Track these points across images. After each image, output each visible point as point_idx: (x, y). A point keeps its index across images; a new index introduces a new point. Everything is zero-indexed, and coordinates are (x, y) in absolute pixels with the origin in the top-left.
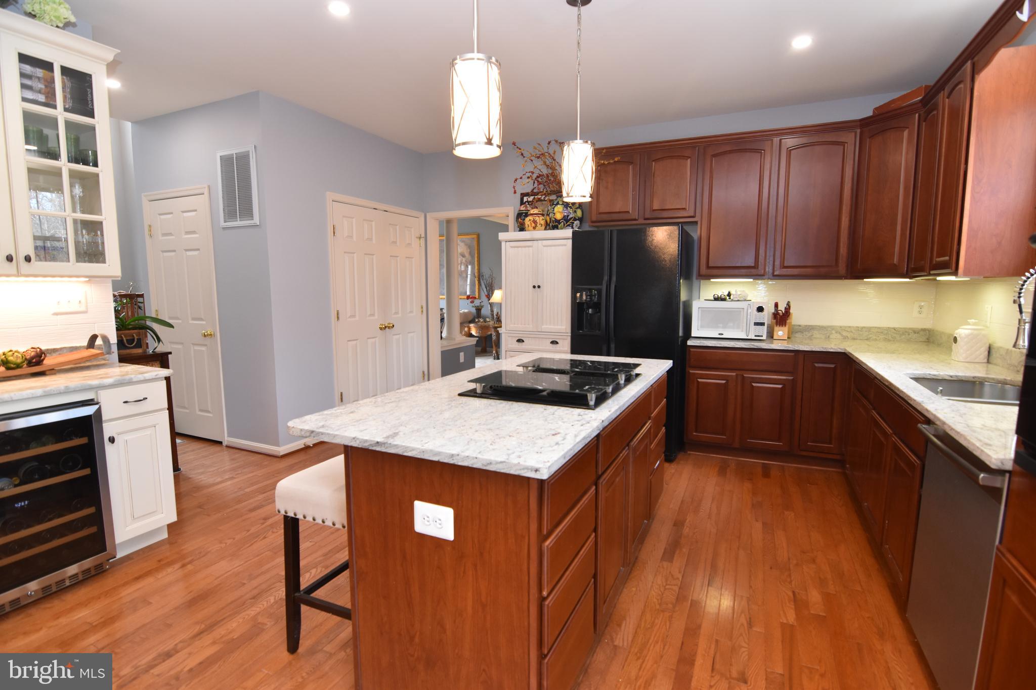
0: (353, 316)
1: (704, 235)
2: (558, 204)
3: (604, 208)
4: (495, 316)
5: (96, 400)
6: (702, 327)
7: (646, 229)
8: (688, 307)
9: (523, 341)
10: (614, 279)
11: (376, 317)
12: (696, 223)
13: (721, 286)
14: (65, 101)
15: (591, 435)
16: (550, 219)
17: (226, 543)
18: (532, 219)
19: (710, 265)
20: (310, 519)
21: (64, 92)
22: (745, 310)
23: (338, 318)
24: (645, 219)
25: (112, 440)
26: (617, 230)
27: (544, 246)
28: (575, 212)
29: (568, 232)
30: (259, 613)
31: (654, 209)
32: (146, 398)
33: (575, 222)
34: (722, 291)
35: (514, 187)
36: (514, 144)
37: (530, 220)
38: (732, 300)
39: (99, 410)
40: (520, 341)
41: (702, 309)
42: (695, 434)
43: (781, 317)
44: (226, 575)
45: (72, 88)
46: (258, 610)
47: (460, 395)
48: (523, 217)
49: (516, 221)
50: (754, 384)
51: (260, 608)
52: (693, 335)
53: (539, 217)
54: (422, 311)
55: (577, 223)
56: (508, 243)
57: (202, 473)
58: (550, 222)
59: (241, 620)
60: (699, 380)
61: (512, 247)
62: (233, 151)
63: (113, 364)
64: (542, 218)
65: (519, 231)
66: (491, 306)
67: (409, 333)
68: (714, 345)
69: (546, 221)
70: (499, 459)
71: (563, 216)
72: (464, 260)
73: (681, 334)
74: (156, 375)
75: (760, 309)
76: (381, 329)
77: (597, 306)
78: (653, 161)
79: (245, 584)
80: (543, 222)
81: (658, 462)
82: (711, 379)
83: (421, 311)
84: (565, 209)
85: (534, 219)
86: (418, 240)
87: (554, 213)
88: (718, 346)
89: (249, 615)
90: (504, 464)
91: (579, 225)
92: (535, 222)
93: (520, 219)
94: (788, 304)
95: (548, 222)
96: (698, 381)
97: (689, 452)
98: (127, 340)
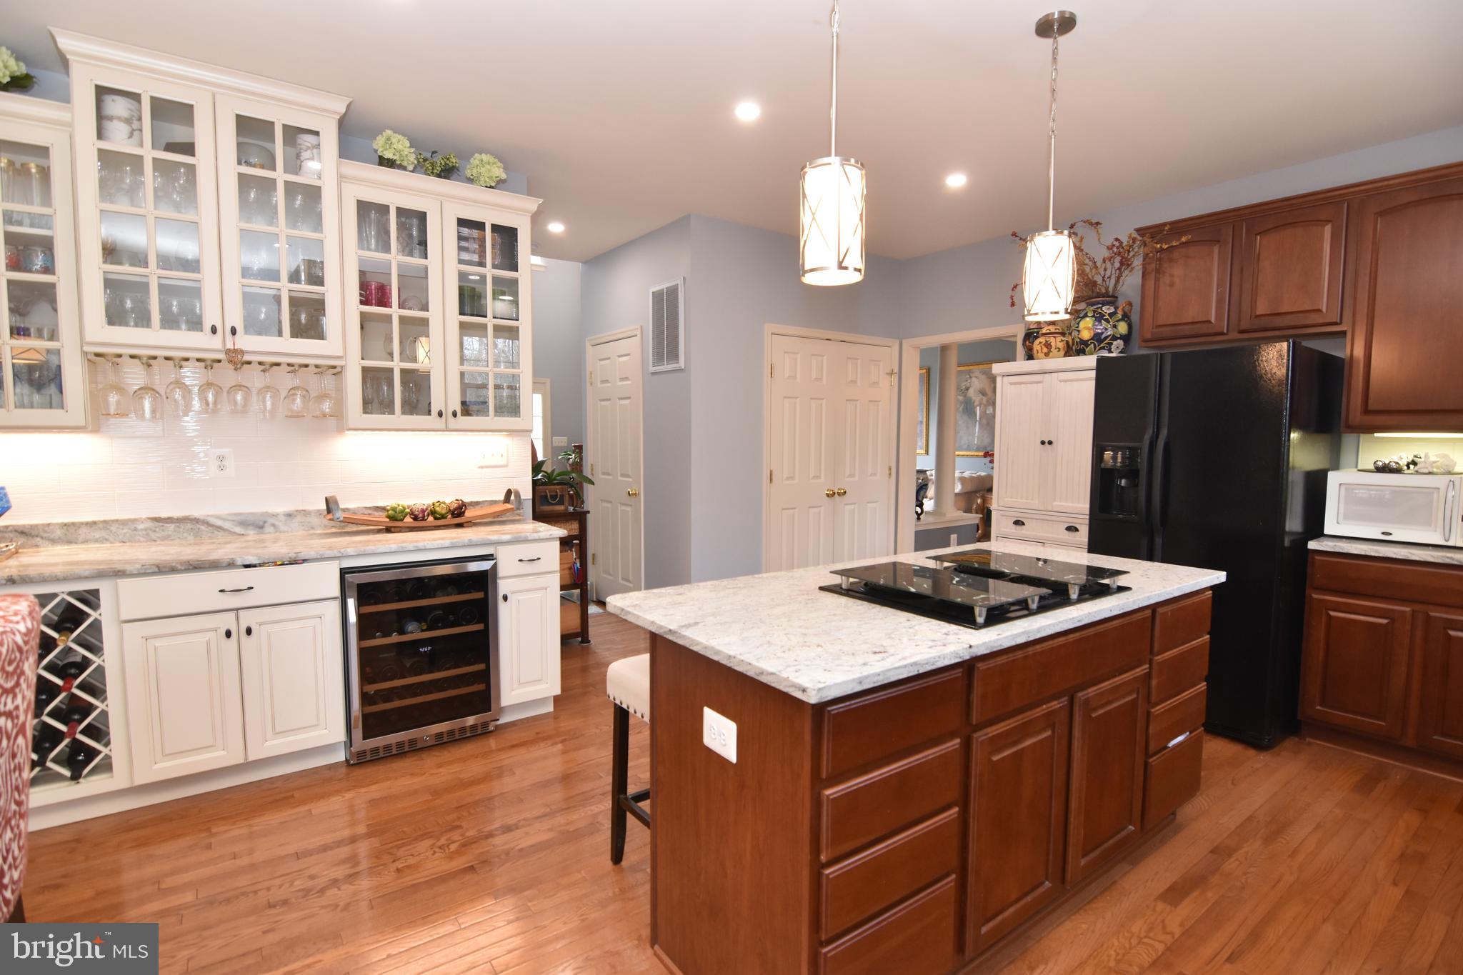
1: (1359, 352)
2: (1086, 316)
3: (1165, 317)
5: (495, 556)
6: (1346, 517)
9: (1023, 524)
11: (822, 480)
12: (1343, 333)
14: (493, 258)
15: (937, 661)
16: (1073, 339)
17: (601, 730)
18: (1044, 342)
19: (1371, 407)
20: (639, 715)
21: (493, 248)
23: (771, 480)
24: (1241, 332)
25: (505, 598)
26: (1172, 354)
27: (1061, 381)
28: (1115, 326)
29: (1090, 361)
30: (601, 812)
31: (1257, 313)
32: (540, 559)
33: (1115, 343)
35: (1012, 297)
36: (1014, 234)
37: (1040, 343)
39: (495, 566)
40: (1018, 523)
41: (1347, 486)
42: (1318, 708)
44: (588, 763)
45: (502, 244)
46: (603, 808)
47: (821, 588)
48: (1031, 340)
49: (1023, 344)
51: (605, 806)
53: (1055, 337)
54: (890, 474)
55: (1120, 343)
56: (1005, 378)
57: (608, 649)
58: (1073, 344)
59: (583, 814)
60: (1332, 613)
61: (1011, 384)
62: (663, 286)
63: (524, 520)
64: (1059, 338)
65: (1027, 360)
67: (868, 503)
68: (1363, 553)
69: (1067, 342)
70: (771, 670)
71: (1092, 335)
72: (985, 399)
74: (551, 535)
76: (828, 495)
78: (1257, 235)
79: (601, 777)
80: (1061, 345)
81: (1180, 738)
83: (888, 472)
84: (1097, 323)
85: (1047, 341)
86: (888, 377)
87: (1079, 331)
88: (1373, 554)
89: (592, 811)
90: (774, 676)
91: (1122, 347)
92: (1048, 345)
93: (1027, 342)
95: (1071, 343)
96: (1329, 614)
97: (1308, 740)
98: (551, 496)
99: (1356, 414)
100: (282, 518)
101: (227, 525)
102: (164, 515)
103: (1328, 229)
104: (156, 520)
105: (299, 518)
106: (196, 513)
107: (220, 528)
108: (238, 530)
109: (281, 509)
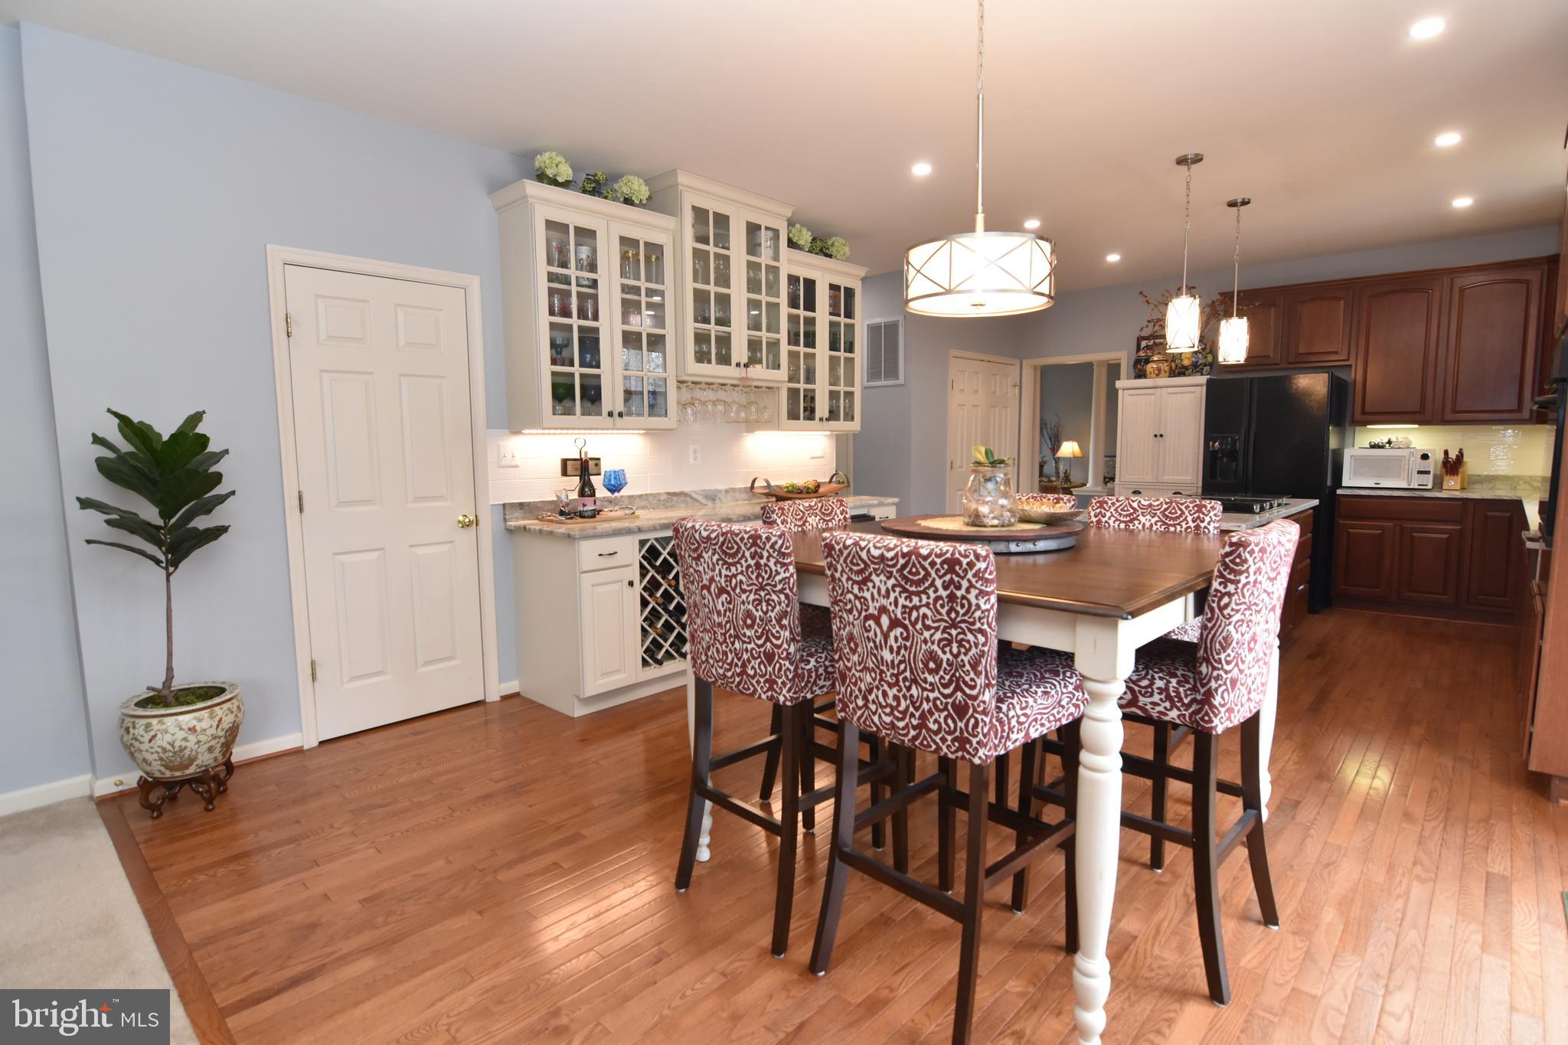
0: (961, 467)
1: (1359, 378)
4: (1062, 475)
7: (1290, 376)
8: (1338, 457)
10: (1254, 426)
13: (1381, 433)
16: (1176, 366)
19: (1366, 411)
22: (1407, 458)
28: (1206, 357)
34: (1382, 438)
38: (1392, 448)
42: (1343, 587)
43: (1453, 465)
50: (1415, 534)
52: (1343, 485)
66: (1056, 462)
69: (1171, 368)
73: (1329, 483)
75: (1425, 457)
77: (1232, 454)
80: (1167, 369)
82: (1365, 529)
92: (1159, 370)
94: (1461, 451)
96: (1349, 532)
99: (1358, 415)
100: (723, 493)
101: (699, 498)
102: (672, 491)
103: (1342, 302)
104: (668, 494)
105: (731, 493)
106: (686, 489)
107: (696, 500)
108: (704, 501)
109: (722, 487)
